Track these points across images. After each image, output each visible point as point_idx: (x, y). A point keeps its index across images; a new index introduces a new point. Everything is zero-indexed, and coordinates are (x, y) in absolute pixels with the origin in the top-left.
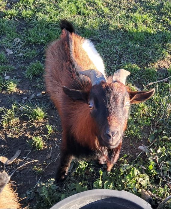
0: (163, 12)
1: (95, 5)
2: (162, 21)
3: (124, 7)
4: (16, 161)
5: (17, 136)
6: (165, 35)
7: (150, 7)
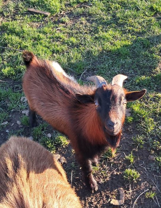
0: (121, 23)
1: (59, 39)
2: (127, 31)
3: (85, 31)
4: (126, 198)
5: (108, 179)
6: (142, 42)
7: (106, 22)
